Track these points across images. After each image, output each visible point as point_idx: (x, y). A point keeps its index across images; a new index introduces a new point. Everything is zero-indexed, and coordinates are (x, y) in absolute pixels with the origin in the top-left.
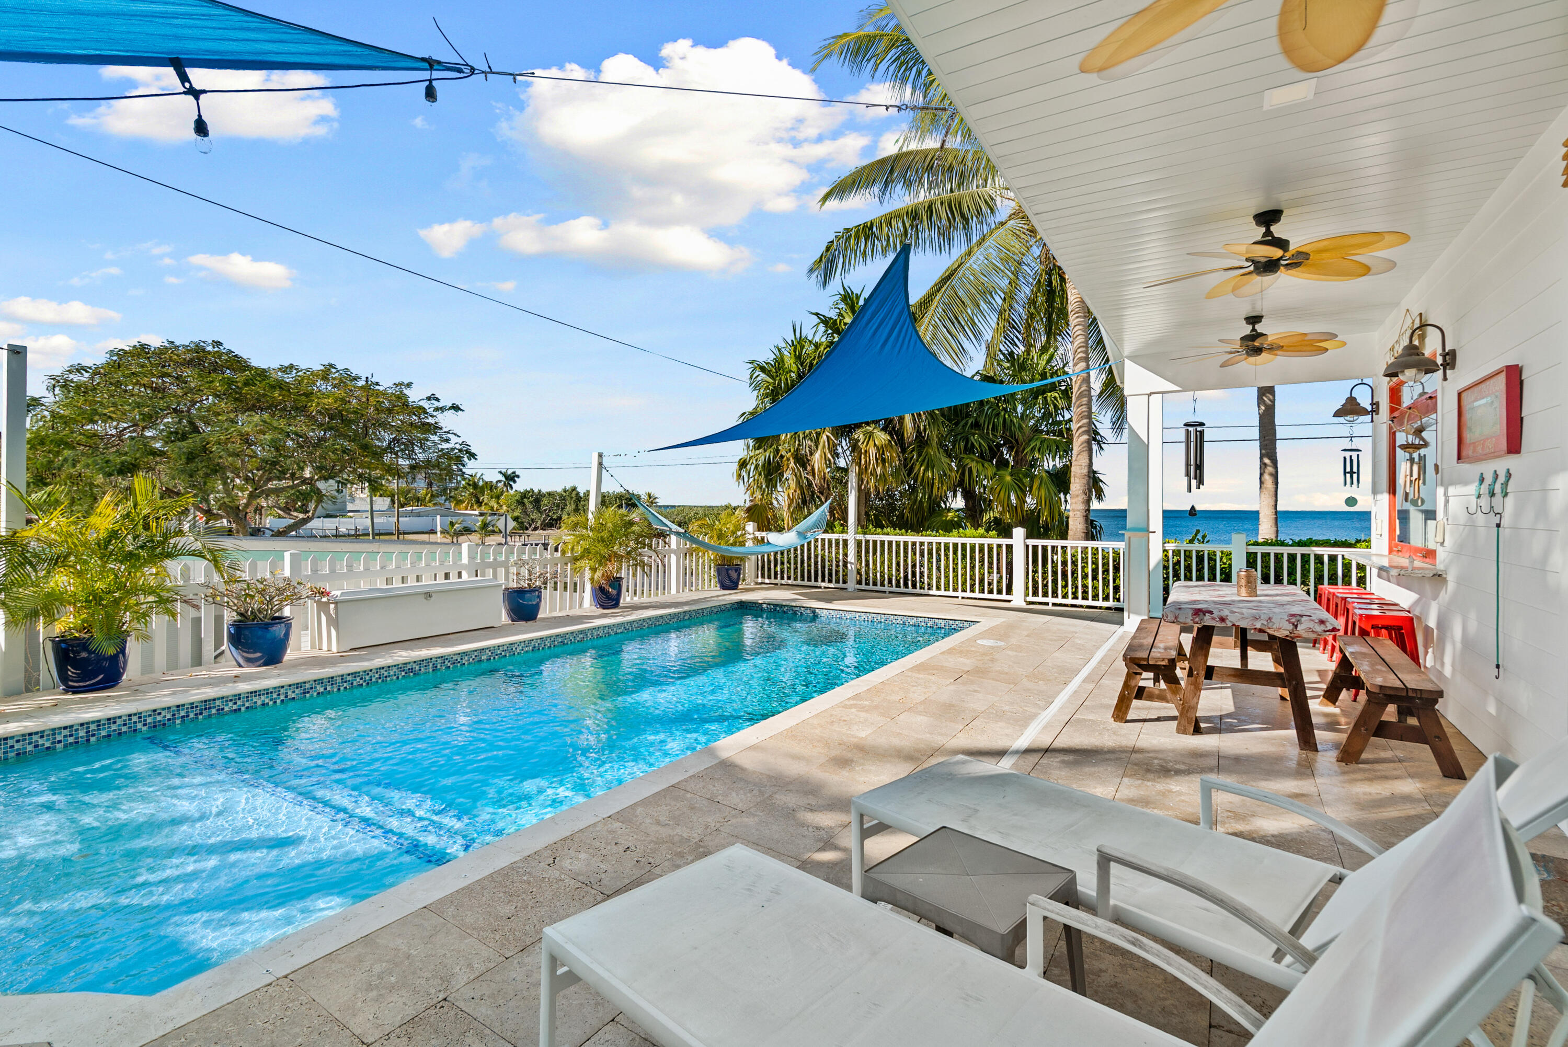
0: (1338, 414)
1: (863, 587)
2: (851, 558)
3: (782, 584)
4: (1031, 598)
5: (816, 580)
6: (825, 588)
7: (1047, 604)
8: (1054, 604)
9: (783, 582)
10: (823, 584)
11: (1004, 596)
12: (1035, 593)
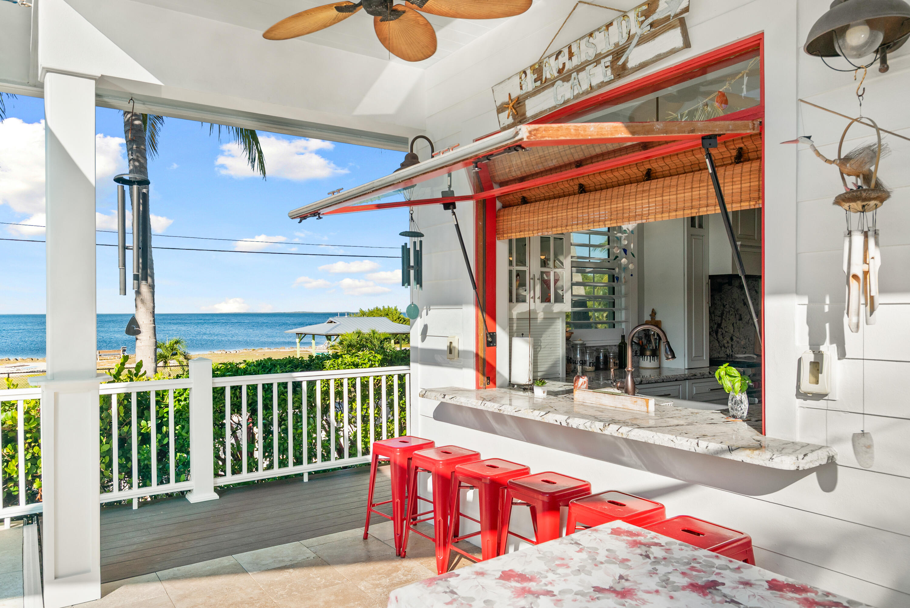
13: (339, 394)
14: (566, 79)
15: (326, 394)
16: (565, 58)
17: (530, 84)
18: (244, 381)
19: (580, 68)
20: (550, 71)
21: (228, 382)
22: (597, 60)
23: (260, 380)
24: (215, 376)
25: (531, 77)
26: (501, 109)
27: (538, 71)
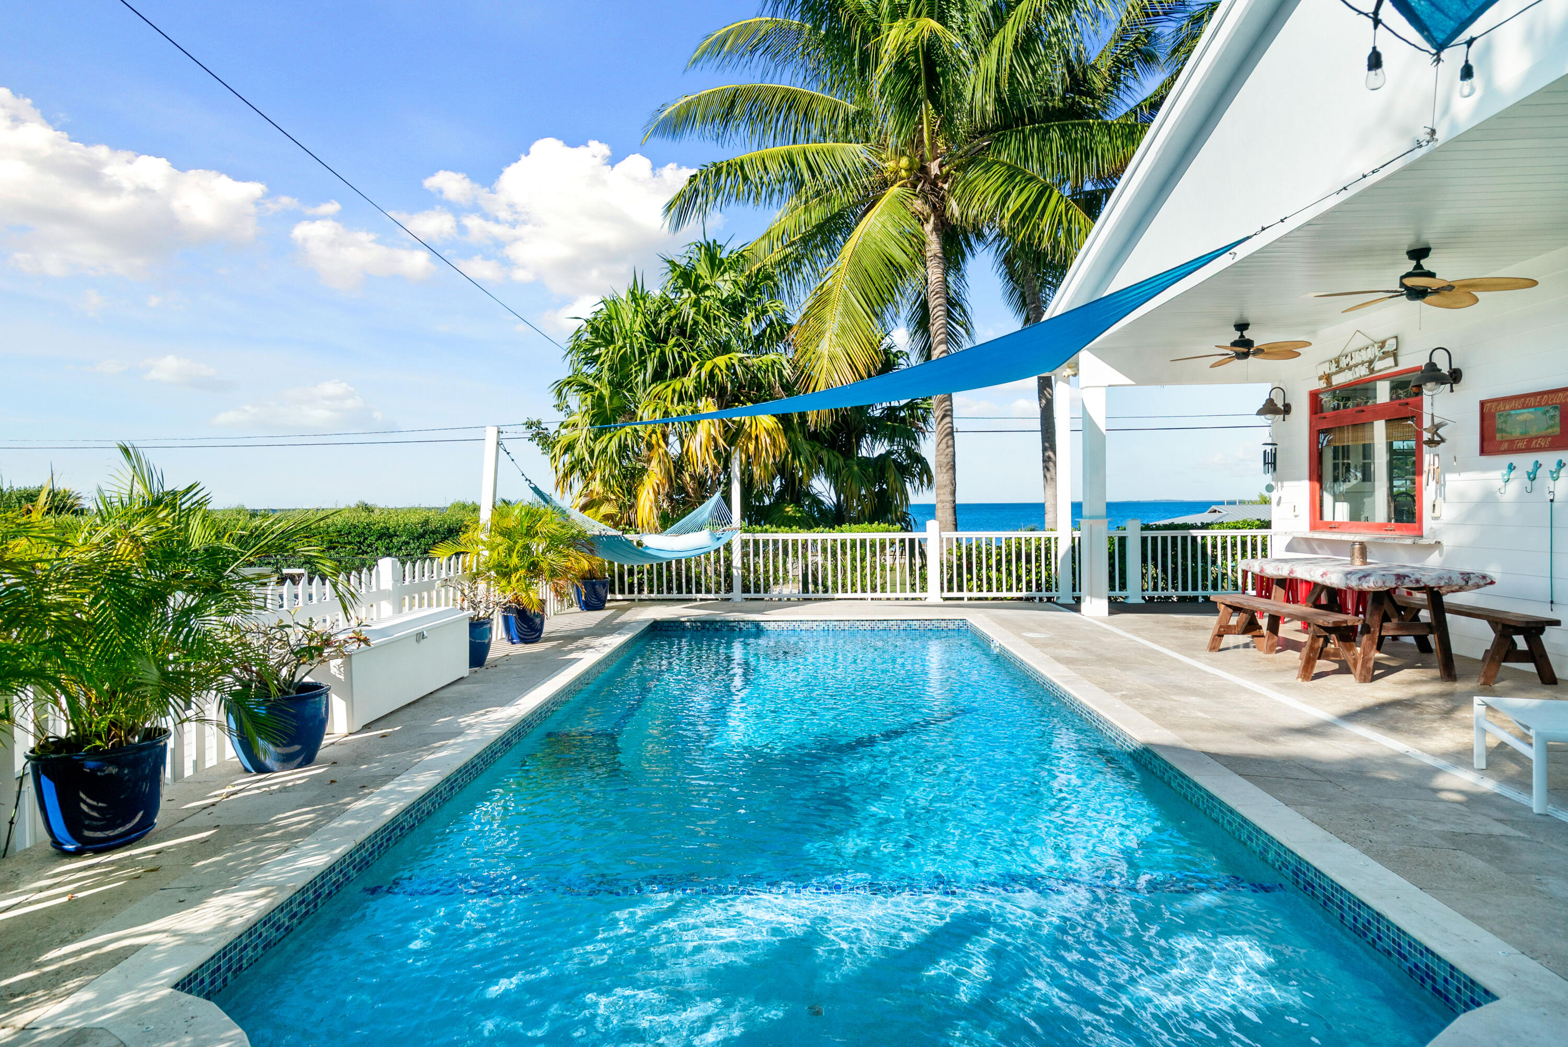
0: (1260, 412)
1: (752, 595)
2: (737, 561)
3: (640, 600)
4: (946, 594)
5: (689, 592)
6: (701, 600)
7: (962, 599)
8: (970, 599)
9: (643, 596)
10: (699, 596)
11: (917, 594)
12: (950, 589)
13: (1224, 548)
14: (1350, 369)
15: (1214, 547)
16: (1349, 359)
17: (1334, 369)
18: (1159, 534)
19: (1356, 366)
20: (1343, 364)
21: (1149, 534)
22: (1363, 363)
23: (1169, 534)
24: (1142, 529)
25: (1334, 365)
26: (1320, 378)
27: (1338, 362)
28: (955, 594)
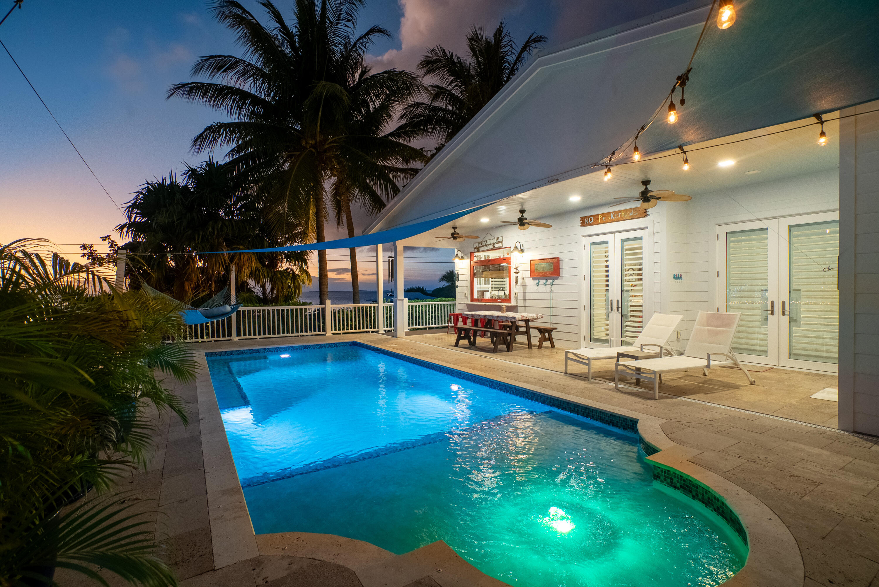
1: (242, 337)
2: (234, 321)
4: (334, 332)
10: (214, 339)
11: (322, 333)
17: (480, 245)
19: (488, 245)
20: (484, 244)
21: (411, 304)
22: (491, 244)
26: (475, 248)
27: (482, 243)
28: (337, 332)
